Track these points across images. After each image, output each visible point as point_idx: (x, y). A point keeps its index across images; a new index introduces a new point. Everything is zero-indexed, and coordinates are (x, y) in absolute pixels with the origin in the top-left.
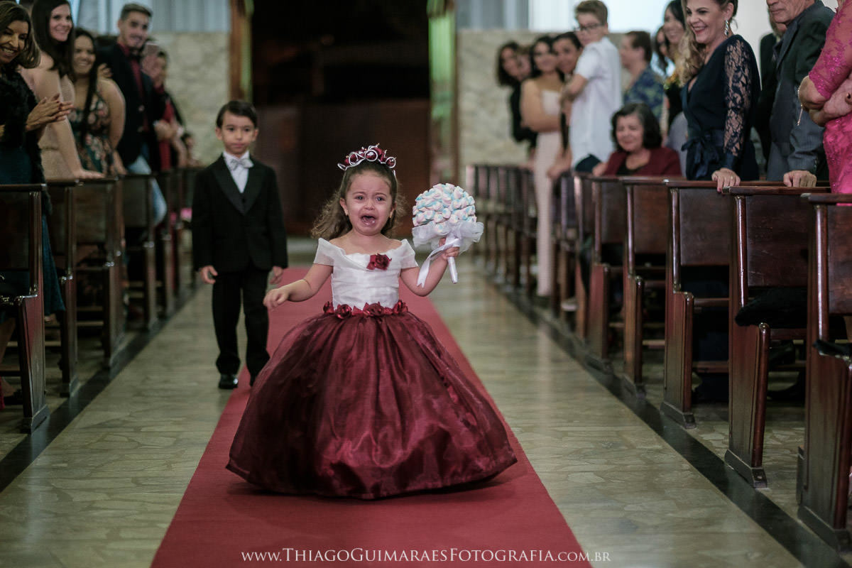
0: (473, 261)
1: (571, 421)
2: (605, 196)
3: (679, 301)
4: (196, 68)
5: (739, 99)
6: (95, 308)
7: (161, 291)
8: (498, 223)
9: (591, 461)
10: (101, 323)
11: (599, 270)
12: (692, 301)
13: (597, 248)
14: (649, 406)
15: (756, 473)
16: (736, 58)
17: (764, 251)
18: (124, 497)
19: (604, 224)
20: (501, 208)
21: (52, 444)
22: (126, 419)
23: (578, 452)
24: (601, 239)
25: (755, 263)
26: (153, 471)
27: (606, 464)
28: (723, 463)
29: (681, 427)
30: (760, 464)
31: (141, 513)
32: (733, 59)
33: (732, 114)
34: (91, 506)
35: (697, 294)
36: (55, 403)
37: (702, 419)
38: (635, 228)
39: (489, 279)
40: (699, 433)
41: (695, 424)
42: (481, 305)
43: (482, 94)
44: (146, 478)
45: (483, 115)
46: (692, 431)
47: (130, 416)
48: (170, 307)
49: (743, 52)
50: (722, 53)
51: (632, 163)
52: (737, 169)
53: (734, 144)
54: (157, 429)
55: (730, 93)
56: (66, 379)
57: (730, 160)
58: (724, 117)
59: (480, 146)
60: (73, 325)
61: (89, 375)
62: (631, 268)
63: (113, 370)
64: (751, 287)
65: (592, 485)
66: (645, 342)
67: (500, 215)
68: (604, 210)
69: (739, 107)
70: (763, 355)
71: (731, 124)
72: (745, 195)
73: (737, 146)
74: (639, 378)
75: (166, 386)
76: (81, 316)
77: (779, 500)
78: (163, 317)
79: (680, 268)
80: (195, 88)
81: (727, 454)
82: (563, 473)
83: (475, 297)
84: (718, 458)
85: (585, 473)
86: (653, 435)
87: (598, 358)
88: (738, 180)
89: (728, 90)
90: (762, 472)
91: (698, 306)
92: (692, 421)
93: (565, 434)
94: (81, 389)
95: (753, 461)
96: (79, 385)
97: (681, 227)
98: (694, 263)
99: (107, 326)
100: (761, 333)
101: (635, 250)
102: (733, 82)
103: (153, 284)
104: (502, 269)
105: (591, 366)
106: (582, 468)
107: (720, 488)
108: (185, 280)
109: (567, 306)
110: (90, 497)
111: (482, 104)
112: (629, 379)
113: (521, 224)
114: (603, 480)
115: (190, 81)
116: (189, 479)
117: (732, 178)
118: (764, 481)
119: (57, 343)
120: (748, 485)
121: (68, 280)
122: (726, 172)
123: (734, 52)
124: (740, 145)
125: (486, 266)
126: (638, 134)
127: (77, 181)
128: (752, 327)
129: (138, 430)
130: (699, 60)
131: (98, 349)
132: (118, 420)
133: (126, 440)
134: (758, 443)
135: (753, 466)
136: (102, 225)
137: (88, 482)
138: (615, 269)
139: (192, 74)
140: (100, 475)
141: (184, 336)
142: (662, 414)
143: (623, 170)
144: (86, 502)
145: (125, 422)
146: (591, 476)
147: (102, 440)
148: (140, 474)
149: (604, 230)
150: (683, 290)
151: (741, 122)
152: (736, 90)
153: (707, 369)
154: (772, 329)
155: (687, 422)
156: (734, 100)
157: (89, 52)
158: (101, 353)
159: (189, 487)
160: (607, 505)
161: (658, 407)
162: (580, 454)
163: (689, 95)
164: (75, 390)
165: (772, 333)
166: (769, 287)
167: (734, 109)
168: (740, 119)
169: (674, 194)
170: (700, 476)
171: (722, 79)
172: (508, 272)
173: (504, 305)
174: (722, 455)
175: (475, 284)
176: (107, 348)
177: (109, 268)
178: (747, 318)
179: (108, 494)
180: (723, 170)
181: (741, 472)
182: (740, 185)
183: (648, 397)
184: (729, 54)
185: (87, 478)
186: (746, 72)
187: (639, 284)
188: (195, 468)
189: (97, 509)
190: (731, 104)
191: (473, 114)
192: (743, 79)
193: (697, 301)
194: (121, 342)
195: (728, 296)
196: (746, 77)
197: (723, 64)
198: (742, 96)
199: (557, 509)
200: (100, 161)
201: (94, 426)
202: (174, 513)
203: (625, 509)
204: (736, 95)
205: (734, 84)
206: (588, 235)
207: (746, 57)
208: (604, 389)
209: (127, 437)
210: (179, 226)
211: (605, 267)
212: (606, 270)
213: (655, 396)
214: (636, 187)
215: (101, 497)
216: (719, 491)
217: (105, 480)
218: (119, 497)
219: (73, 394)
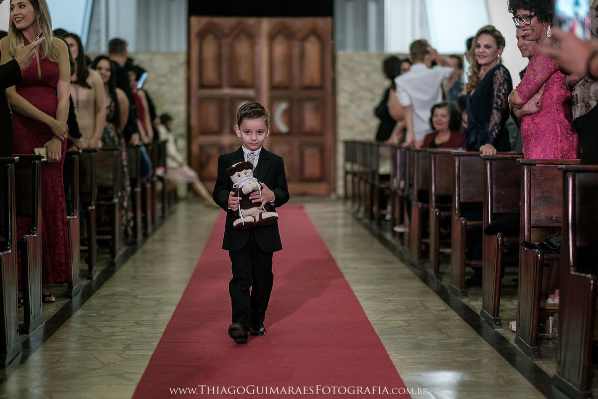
0: (345, 204)
1: (393, 295)
2: (421, 161)
3: (459, 223)
4: (165, 76)
5: (500, 103)
6: (108, 228)
7: (144, 220)
8: (360, 179)
9: (402, 315)
10: (109, 237)
11: (416, 206)
12: (466, 223)
13: (415, 193)
14: (443, 287)
15: (496, 320)
16: (500, 78)
17: (503, 193)
18: (132, 330)
19: (420, 178)
20: (361, 169)
21: (86, 304)
22: (128, 291)
23: (395, 310)
24: (418, 187)
25: (497, 200)
26: (147, 318)
27: (411, 316)
28: (479, 316)
29: (459, 298)
30: (498, 315)
31: (142, 338)
32: (498, 79)
33: (495, 112)
34: (112, 334)
35: (468, 219)
36: (85, 282)
37: (472, 294)
38: (437, 180)
39: (355, 215)
40: (469, 301)
41: (468, 297)
42: (348, 230)
43: (352, 94)
44: (143, 321)
45: (353, 108)
46: (465, 301)
47: (130, 290)
48: (150, 229)
49: (504, 74)
50: (491, 75)
51: (438, 141)
52: (496, 145)
53: (494, 130)
54: (146, 297)
55: (495, 99)
56: (90, 269)
57: (491, 139)
58: (490, 113)
59: (351, 128)
60: (95, 237)
61: (104, 267)
62: (434, 204)
63: (117, 265)
64: (495, 213)
65: (401, 327)
66: (442, 250)
67: (362, 173)
68: (420, 169)
69: (499, 107)
70: (499, 251)
71: (494, 118)
72: (492, 160)
73: (497, 131)
74: (437, 271)
75: (151, 274)
76: (99, 233)
77: (506, 335)
78: (145, 235)
79: (460, 203)
80: (164, 89)
81: (482, 312)
82: (385, 320)
83: (345, 225)
84: (477, 315)
85: (397, 321)
86: (441, 302)
87: (415, 260)
88: (495, 151)
89: (494, 97)
90: (499, 320)
91: (469, 226)
92: (465, 295)
93: (389, 301)
94: (99, 276)
95: (494, 313)
96: (97, 273)
97: (461, 179)
98: (468, 200)
99: (113, 239)
100: (498, 239)
101: (437, 193)
102: (497, 92)
103: (139, 215)
104: (362, 209)
105: (412, 265)
106: (396, 318)
107: (475, 330)
108: (158, 213)
109: (398, 229)
110: (111, 330)
111: (352, 101)
112: (431, 272)
113: (373, 179)
114: (407, 325)
115: (161, 84)
116: (167, 322)
117: (491, 150)
118: (500, 325)
119: (86, 248)
120: (490, 328)
121: (92, 209)
122: (488, 146)
123: (499, 74)
124: (498, 130)
125: (353, 206)
126: (446, 120)
127: (98, 149)
128: (494, 236)
129: (135, 297)
130: (478, 78)
131: (107, 253)
132: (123, 292)
133: (129, 302)
134: (496, 303)
135: (494, 316)
136: (111, 176)
137: (110, 322)
138: (425, 206)
139: (162, 80)
140: (116, 319)
141: (158, 246)
142: (449, 291)
143: (433, 145)
144: (109, 332)
145: (127, 293)
146: (401, 323)
147: (115, 302)
148: (139, 319)
149: (420, 181)
150: (461, 216)
151: (500, 117)
152: (499, 97)
153: (477, 265)
154: (504, 237)
155: (462, 295)
156: (497, 103)
157: (107, 70)
158: (108, 256)
159: (168, 325)
160: (407, 336)
161: (448, 288)
162: (396, 312)
163: (471, 99)
164: (96, 275)
165: (505, 239)
166: (504, 213)
167: (497, 109)
168: (500, 115)
169: (457, 159)
170: (464, 323)
171: (491, 90)
172: (366, 210)
173: (363, 231)
174: (479, 313)
175: (345, 218)
176: (113, 253)
177: (115, 202)
178: (491, 231)
179: (122, 328)
180: (487, 145)
181: (488, 321)
182: (497, 154)
183: (443, 283)
184: (496, 75)
185: (109, 321)
186: (506, 86)
187: (438, 214)
188: (171, 317)
189: (116, 335)
190: (495, 106)
191: (346, 107)
192: (503, 91)
193: (469, 223)
194: (121, 250)
195: (482, 220)
196: (505, 90)
197: (492, 80)
198: (501, 100)
199: (379, 338)
200: (113, 138)
201: (109, 295)
202: (160, 338)
203: (417, 338)
204: (498, 100)
205: (498, 94)
206: (411, 185)
207: (506, 77)
208: (417, 278)
209: (130, 300)
210: (155, 179)
211: (420, 205)
212: (420, 206)
213: (446, 282)
214: (437, 155)
215: (117, 330)
216: (473, 330)
217: (119, 322)
218: (127, 330)
219: (95, 278)
